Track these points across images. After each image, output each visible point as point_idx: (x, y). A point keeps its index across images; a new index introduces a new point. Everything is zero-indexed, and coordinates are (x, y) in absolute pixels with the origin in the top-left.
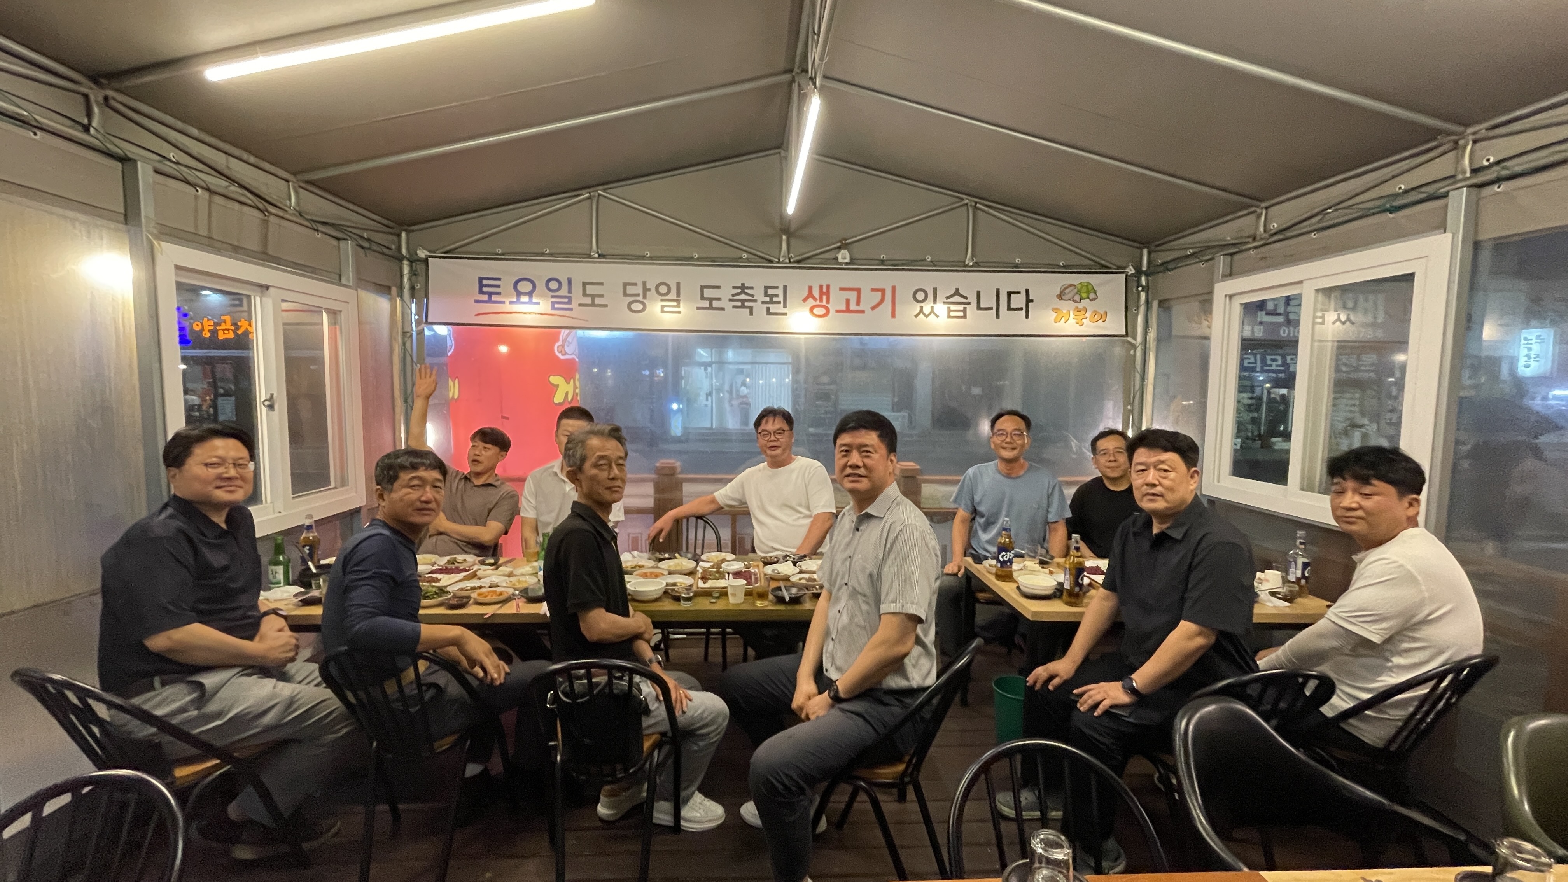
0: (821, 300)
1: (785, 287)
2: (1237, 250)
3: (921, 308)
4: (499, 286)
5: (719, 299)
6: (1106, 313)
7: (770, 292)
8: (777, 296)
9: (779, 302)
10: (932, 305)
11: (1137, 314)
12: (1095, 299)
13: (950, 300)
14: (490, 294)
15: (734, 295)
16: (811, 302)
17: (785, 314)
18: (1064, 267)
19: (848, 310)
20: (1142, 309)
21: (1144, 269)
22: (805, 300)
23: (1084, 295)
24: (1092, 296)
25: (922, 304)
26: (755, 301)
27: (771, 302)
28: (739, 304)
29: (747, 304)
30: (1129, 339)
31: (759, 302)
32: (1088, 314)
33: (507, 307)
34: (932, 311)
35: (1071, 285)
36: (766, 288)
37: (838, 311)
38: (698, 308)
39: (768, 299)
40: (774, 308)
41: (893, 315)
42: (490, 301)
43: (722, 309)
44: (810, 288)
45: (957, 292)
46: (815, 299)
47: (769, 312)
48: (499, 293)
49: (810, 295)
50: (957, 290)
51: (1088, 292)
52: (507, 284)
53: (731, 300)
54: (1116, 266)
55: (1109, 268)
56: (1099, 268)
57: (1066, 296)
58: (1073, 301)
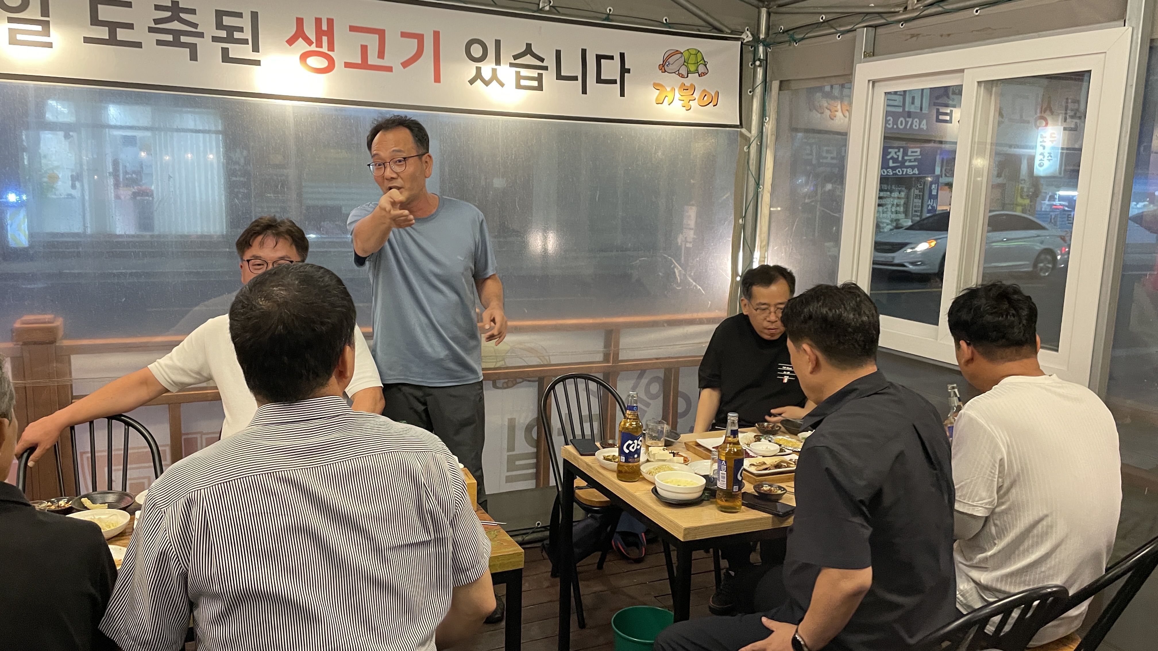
0: (319, 44)
1: (255, 16)
2: (883, 21)
3: (479, 69)
5: (130, 26)
6: (717, 93)
7: (227, 21)
8: (241, 29)
9: (245, 42)
10: (493, 66)
11: (752, 97)
12: (704, 74)
13: (518, 61)
15: (156, 21)
16: (301, 46)
17: (257, 63)
18: (668, 25)
19: (364, 65)
20: (759, 90)
21: (762, 36)
22: (291, 41)
23: (692, 68)
24: (701, 69)
25: (479, 65)
26: (201, 35)
27: (230, 39)
28: (170, 38)
29: (183, 39)
30: (744, 130)
31: (208, 38)
32: (696, 95)
34: (495, 76)
35: (677, 52)
36: (220, 14)
37: (348, 65)
38: (87, 40)
39: (223, 34)
40: (236, 51)
41: (437, 79)
43: (138, 45)
44: (300, 22)
45: (529, 50)
46: (310, 43)
47: (226, 58)
49: (300, 34)
50: (529, 46)
51: (697, 63)
53: (151, 30)
54: (729, 29)
55: (721, 31)
56: (710, 31)
57: (670, 67)
58: (679, 74)
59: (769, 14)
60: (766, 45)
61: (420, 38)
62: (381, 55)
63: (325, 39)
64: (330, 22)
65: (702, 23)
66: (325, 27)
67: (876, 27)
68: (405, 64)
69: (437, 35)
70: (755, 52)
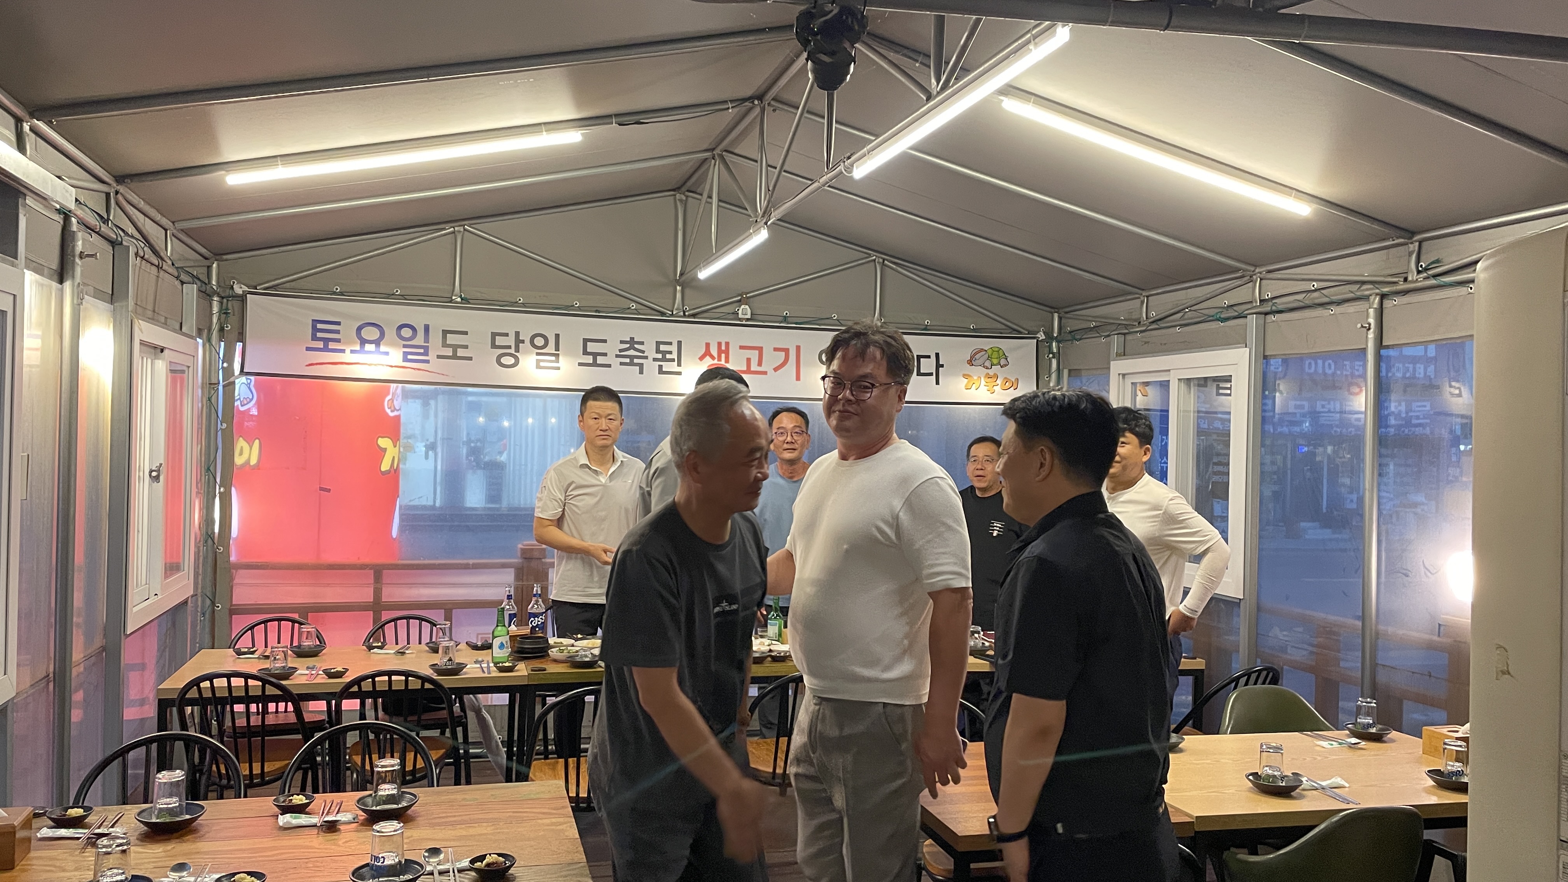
1: (680, 343)
2: (1127, 331)
4: (338, 332)
5: (605, 355)
6: (1018, 379)
7: (663, 348)
8: (670, 353)
9: (673, 360)
11: (1049, 382)
12: (1006, 365)
14: (326, 341)
15: (621, 351)
17: (679, 373)
18: (974, 330)
20: (1054, 376)
21: (1055, 335)
22: (701, 358)
23: (995, 361)
24: (1003, 362)
26: (646, 358)
27: (664, 359)
28: (628, 360)
29: (636, 361)
31: (650, 359)
32: (999, 382)
33: (347, 357)
35: (982, 350)
36: (658, 344)
38: (580, 364)
39: (660, 356)
40: (667, 366)
41: (798, 378)
42: (326, 349)
43: (609, 366)
44: (708, 345)
46: (713, 358)
47: (661, 371)
48: (338, 341)
49: (707, 353)
51: (999, 358)
52: (348, 329)
53: (617, 356)
54: (1027, 330)
55: (1020, 333)
56: (1010, 333)
57: (977, 361)
58: (984, 367)
59: (1060, 318)
60: (1058, 342)
61: (786, 351)
62: (760, 364)
63: (723, 355)
64: (727, 344)
65: (1004, 327)
66: (723, 348)
67: (1125, 334)
68: (776, 369)
69: (798, 348)
70: (1050, 347)
